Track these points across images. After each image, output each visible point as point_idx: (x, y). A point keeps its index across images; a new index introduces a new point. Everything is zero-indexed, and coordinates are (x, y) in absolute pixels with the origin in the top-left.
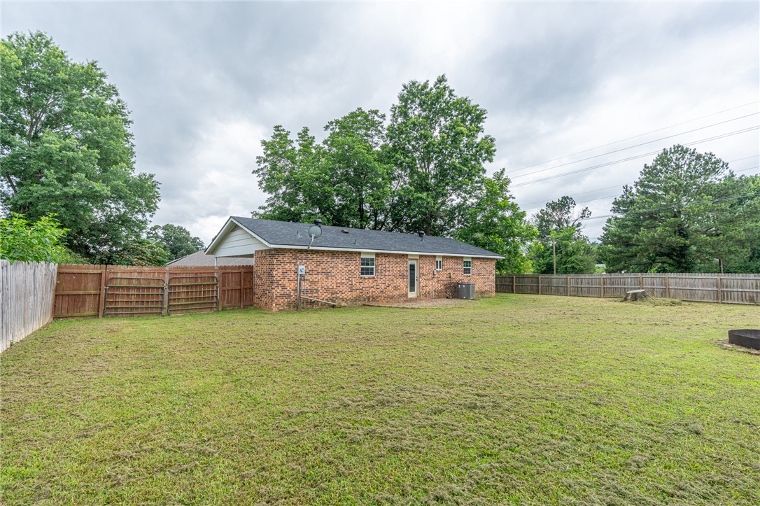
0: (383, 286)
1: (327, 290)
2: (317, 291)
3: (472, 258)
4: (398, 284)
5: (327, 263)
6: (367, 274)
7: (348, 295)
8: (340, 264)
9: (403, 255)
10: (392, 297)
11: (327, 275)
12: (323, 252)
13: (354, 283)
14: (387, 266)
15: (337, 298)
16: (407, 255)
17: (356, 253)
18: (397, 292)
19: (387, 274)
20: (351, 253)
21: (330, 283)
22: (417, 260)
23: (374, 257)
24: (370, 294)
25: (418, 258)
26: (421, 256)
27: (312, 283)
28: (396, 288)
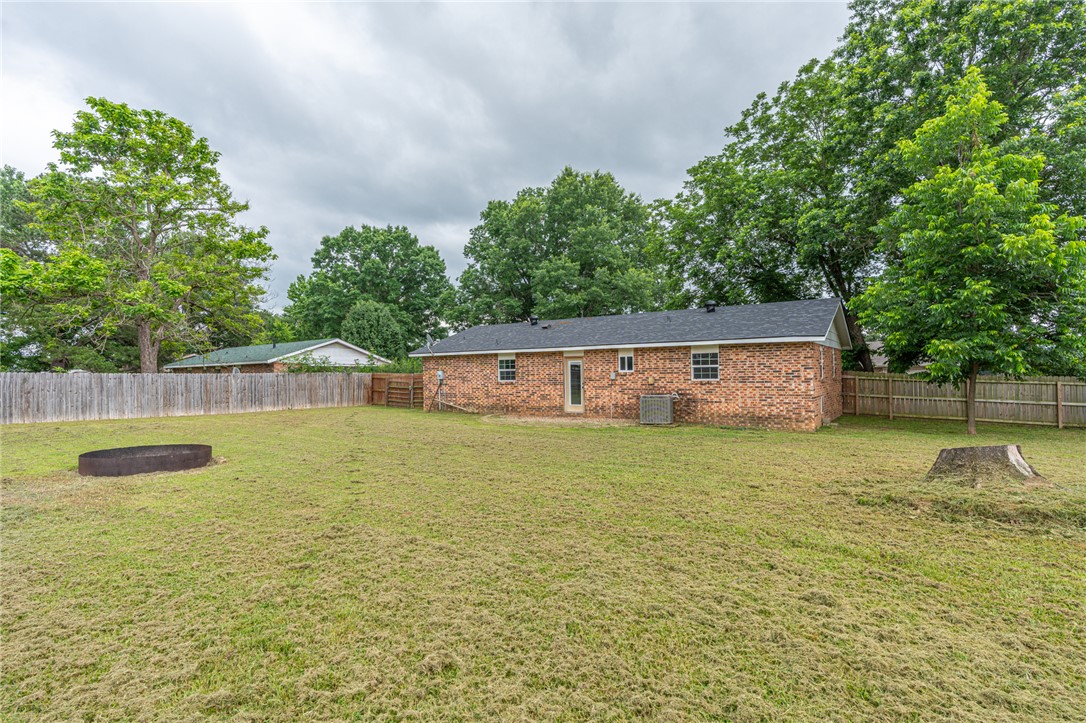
0: (525, 394)
1: (464, 395)
2: (455, 396)
3: (721, 346)
4: (547, 392)
5: (464, 368)
6: (508, 378)
7: (484, 402)
8: (475, 368)
9: (554, 353)
10: (539, 409)
11: (464, 379)
12: (459, 356)
13: (490, 389)
14: (531, 369)
15: (473, 404)
16: (561, 353)
17: (491, 355)
18: (546, 403)
19: (530, 378)
20: (486, 356)
21: (465, 388)
22: (581, 357)
23: (514, 358)
24: (509, 402)
25: (582, 355)
26: (586, 352)
27: (451, 387)
28: (543, 397)
